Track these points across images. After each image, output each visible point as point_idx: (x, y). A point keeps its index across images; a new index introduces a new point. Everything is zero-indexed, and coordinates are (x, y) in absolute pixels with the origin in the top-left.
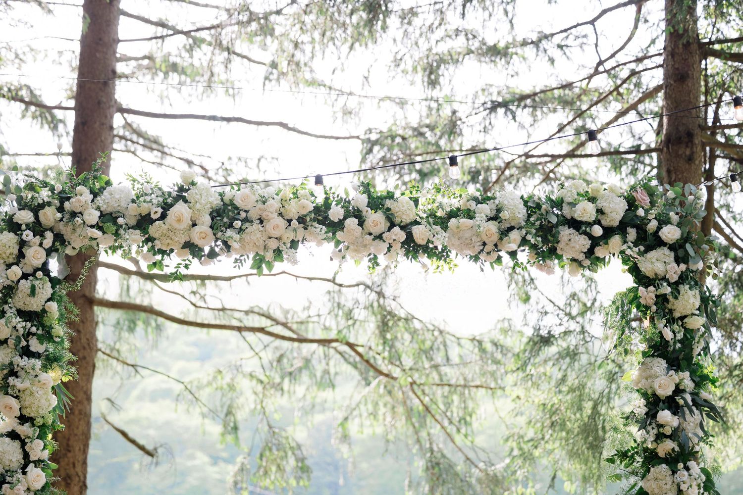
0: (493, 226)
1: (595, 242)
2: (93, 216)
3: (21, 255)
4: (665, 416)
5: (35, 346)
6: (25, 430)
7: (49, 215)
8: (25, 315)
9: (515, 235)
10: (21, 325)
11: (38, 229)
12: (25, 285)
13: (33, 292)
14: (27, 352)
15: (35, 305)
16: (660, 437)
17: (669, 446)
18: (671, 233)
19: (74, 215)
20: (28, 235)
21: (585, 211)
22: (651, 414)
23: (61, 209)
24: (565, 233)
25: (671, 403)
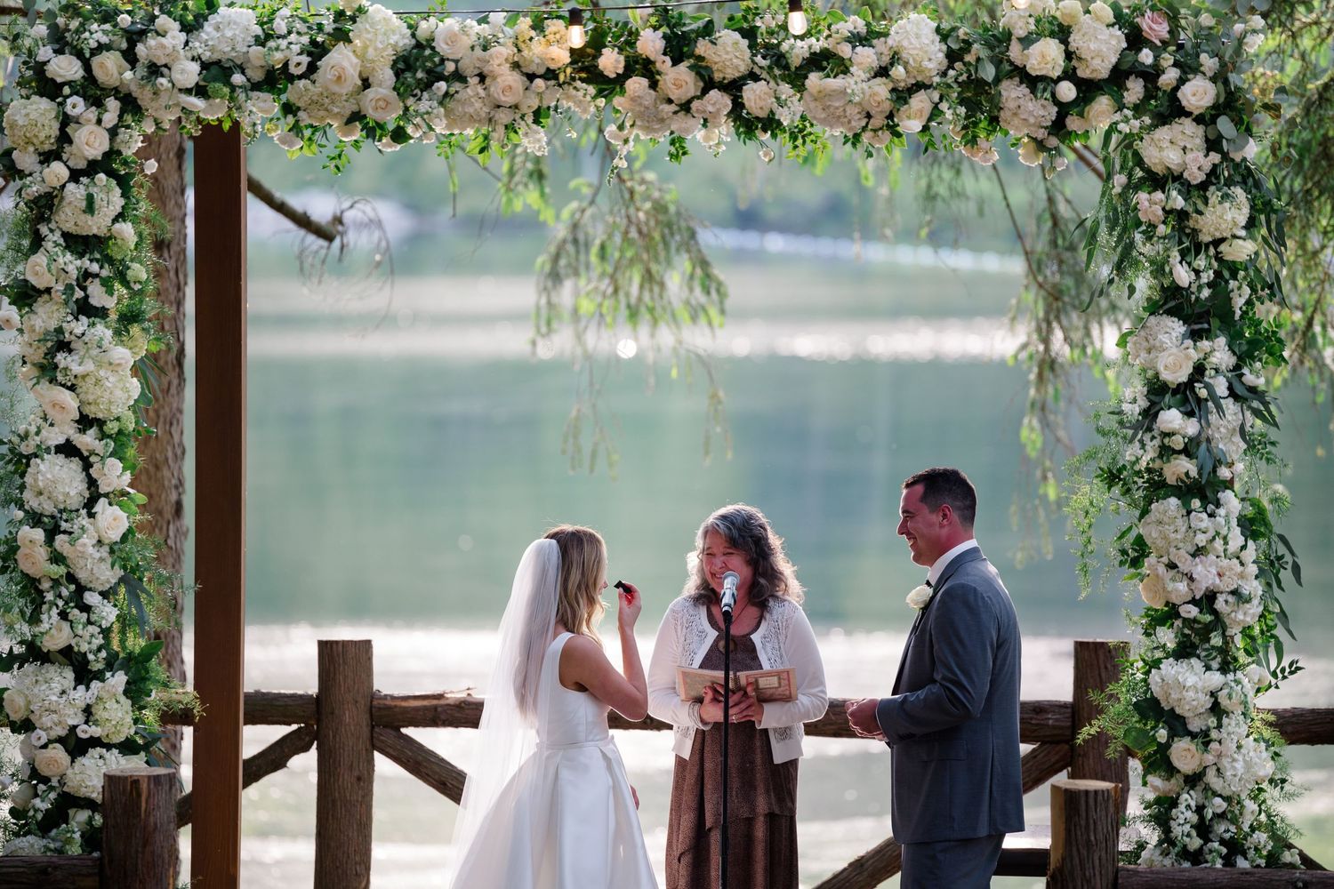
0: (881, 89)
1: (1064, 109)
2: (189, 73)
3: (64, 138)
4: (1171, 418)
5: (97, 296)
6: (88, 440)
7: (110, 67)
8: (78, 243)
9: (921, 102)
10: (72, 264)
11: (92, 90)
12: (75, 193)
13: (90, 207)
14: (85, 309)
15: (96, 225)
16: (1166, 452)
17: (1183, 467)
18: (1198, 94)
19: (155, 70)
20: (76, 105)
21: (1045, 57)
22: (1150, 414)
23: (130, 57)
24: (1012, 92)
25: (1187, 396)
